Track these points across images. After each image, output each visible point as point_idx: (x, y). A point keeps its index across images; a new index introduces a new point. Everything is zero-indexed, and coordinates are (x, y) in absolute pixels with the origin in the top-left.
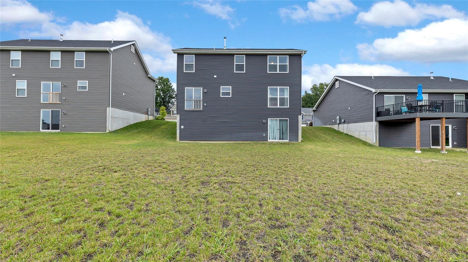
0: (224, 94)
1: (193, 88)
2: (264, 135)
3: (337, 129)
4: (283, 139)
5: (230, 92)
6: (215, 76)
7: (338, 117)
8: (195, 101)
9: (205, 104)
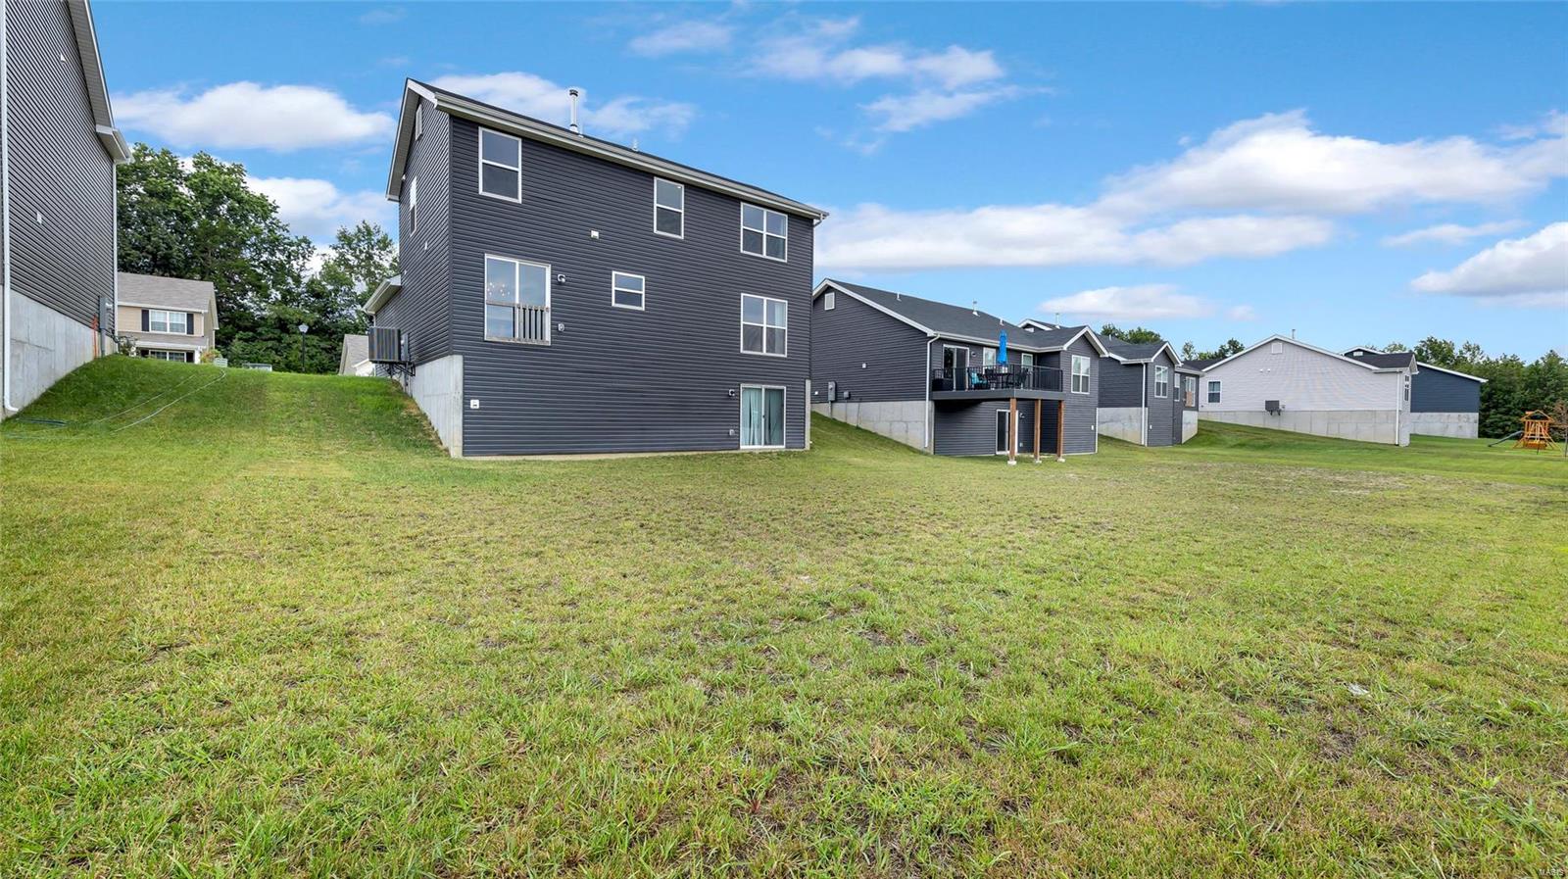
0: (622, 297)
1: (517, 263)
2: (731, 432)
3: (827, 414)
4: (770, 444)
5: (641, 295)
6: (595, 234)
7: (831, 385)
8: (527, 312)
9: (561, 327)
